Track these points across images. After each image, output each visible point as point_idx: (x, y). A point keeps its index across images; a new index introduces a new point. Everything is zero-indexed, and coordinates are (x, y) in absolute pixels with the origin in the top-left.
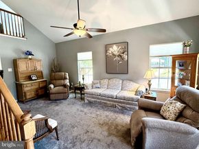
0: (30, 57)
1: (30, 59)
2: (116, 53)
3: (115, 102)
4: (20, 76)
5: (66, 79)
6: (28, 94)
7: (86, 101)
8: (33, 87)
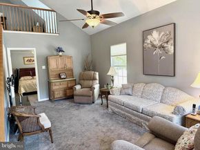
0: (61, 54)
1: (60, 56)
2: (157, 43)
3: (141, 118)
4: (50, 73)
5: (96, 79)
6: (56, 93)
7: (110, 110)
8: (61, 87)
